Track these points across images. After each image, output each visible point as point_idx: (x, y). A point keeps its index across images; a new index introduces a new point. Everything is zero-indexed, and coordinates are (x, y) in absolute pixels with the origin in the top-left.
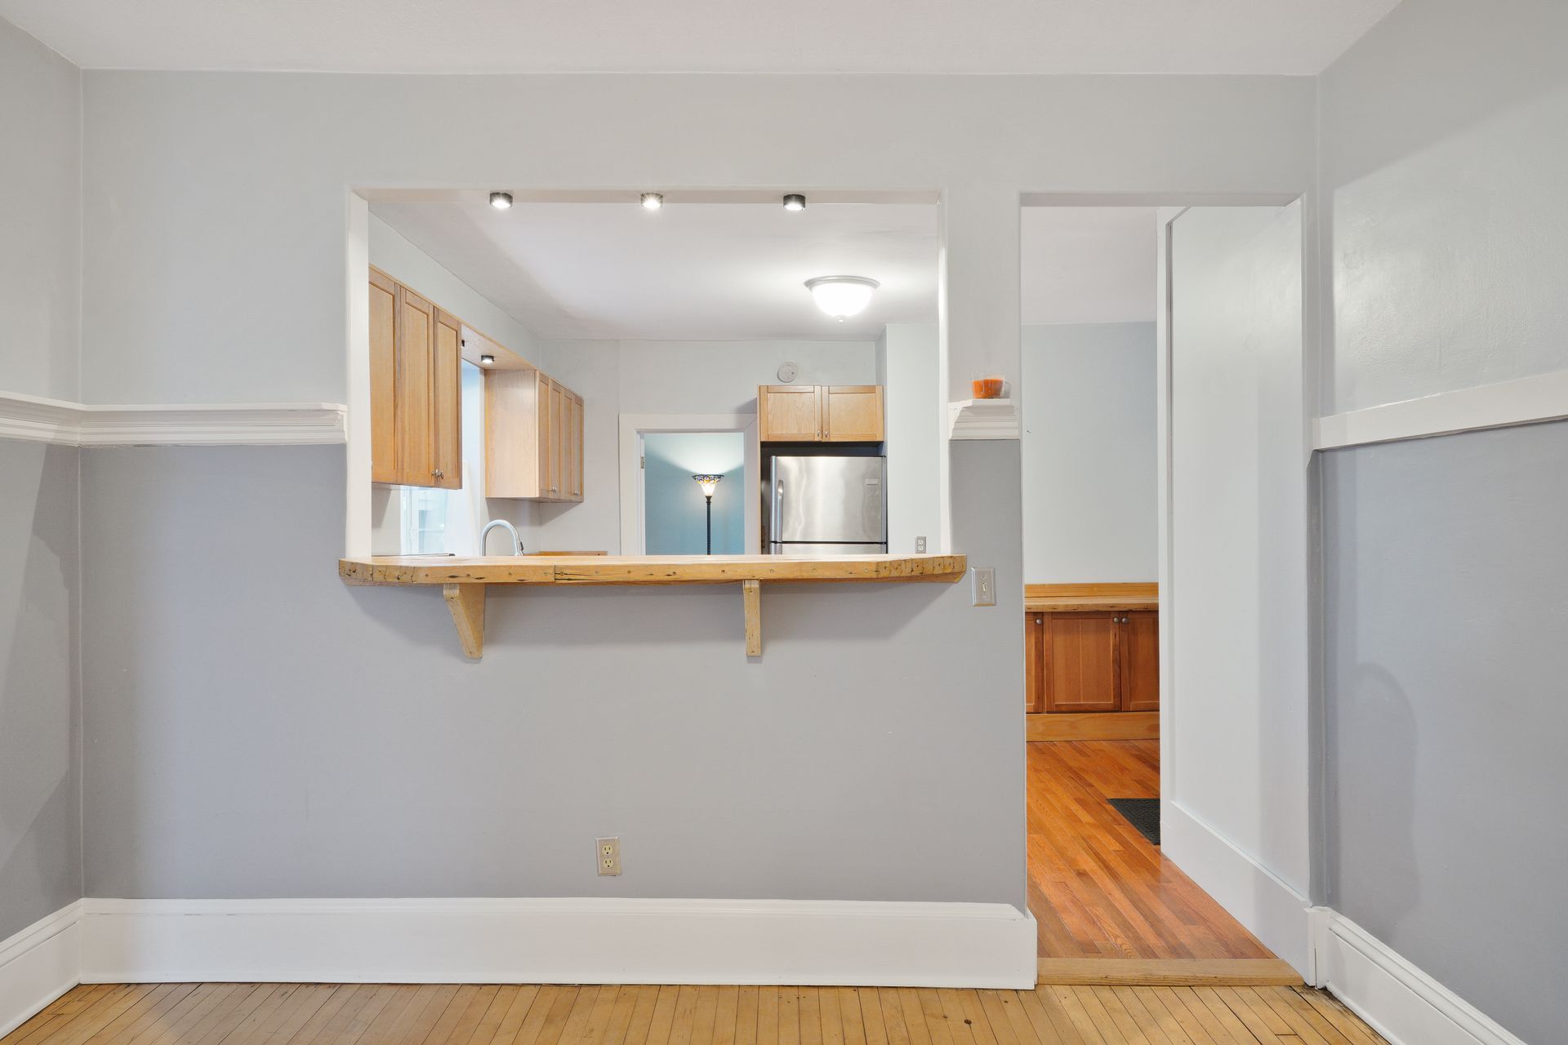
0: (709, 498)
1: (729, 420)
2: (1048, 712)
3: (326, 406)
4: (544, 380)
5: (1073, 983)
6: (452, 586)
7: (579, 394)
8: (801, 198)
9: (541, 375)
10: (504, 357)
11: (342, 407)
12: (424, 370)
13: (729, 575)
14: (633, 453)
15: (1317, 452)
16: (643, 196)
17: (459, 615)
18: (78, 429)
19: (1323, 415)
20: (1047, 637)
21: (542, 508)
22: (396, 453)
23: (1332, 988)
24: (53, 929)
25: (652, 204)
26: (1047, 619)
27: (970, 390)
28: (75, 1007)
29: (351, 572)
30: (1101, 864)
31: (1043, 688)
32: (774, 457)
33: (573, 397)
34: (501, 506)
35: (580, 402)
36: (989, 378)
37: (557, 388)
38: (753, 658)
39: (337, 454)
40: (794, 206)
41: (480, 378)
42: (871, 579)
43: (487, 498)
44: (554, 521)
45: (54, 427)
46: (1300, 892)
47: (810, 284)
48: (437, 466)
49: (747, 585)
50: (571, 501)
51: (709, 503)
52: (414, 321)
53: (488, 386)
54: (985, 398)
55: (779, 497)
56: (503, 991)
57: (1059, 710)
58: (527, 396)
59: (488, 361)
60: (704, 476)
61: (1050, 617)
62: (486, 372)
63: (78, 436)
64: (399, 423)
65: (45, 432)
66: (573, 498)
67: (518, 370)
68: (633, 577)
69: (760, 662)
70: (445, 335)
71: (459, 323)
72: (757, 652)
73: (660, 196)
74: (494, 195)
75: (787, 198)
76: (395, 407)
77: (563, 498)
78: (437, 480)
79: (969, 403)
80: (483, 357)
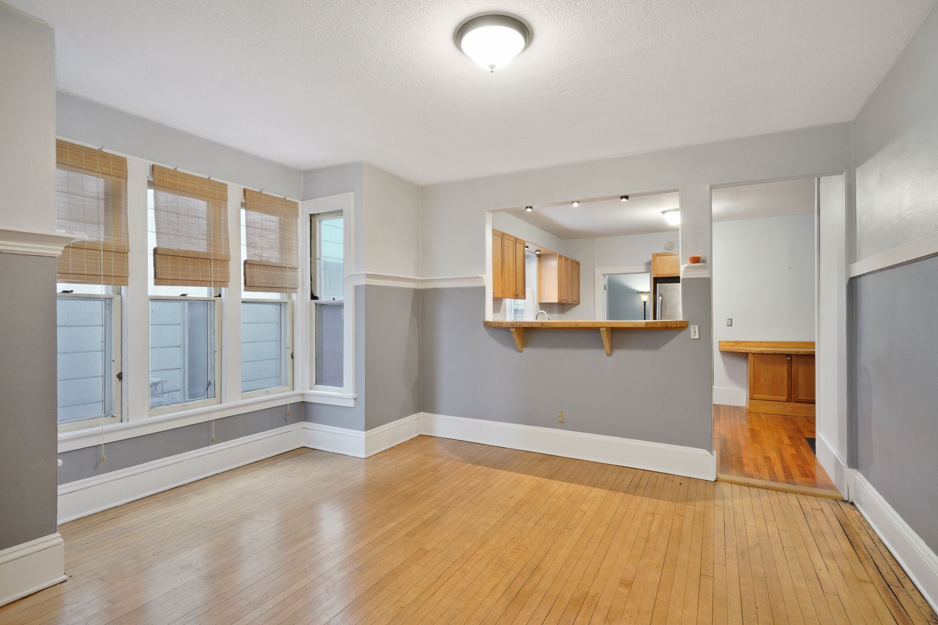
0: (645, 302)
1: (642, 268)
2: (795, 402)
3: (480, 275)
4: (560, 257)
5: (732, 483)
6: (513, 328)
7: (578, 260)
8: (627, 197)
9: (559, 255)
10: (543, 252)
11: (484, 276)
12: (512, 260)
13: (595, 326)
14: (601, 283)
15: (852, 278)
16: (573, 202)
17: (515, 336)
18: (421, 284)
19: (854, 263)
20: (794, 366)
21: (563, 306)
22: (502, 288)
23: (855, 502)
24: (415, 418)
25: (576, 205)
26: (793, 357)
27: (688, 261)
28: (421, 439)
29: (487, 325)
30: (780, 456)
31: (791, 391)
32: (658, 284)
33: (574, 262)
34: (545, 306)
35: (578, 263)
36: (695, 256)
37: (566, 259)
38: (609, 355)
39: (483, 289)
40: (624, 200)
41: (536, 259)
42: (643, 328)
43: (539, 303)
44: (569, 312)
45: (415, 284)
46: (844, 463)
47: (663, 212)
48: (516, 292)
49: (601, 329)
50: (574, 304)
51: (645, 304)
52: (509, 244)
53: (539, 261)
54: (693, 263)
55: (660, 301)
56: (528, 453)
57: (800, 402)
58: (553, 264)
59: (538, 253)
60: (642, 292)
61: (796, 357)
62: (539, 256)
63: (420, 286)
64: (503, 278)
65: (413, 286)
66: (575, 303)
67: (550, 254)
68: (565, 326)
69: (611, 356)
70: (519, 247)
71: (524, 242)
72: (609, 353)
73: (578, 202)
74: (527, 208)
75: (622, 197)
76: (502, 273)
77: (569, 302)
78: (516, 297)
79: (686, 265)
80: (536, 251)
